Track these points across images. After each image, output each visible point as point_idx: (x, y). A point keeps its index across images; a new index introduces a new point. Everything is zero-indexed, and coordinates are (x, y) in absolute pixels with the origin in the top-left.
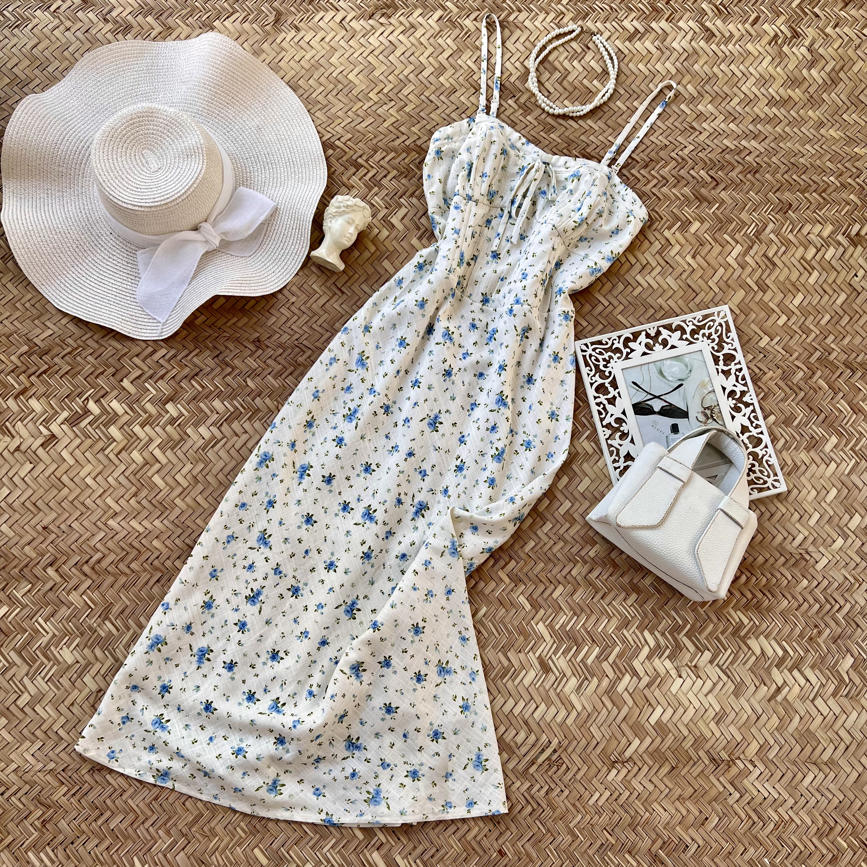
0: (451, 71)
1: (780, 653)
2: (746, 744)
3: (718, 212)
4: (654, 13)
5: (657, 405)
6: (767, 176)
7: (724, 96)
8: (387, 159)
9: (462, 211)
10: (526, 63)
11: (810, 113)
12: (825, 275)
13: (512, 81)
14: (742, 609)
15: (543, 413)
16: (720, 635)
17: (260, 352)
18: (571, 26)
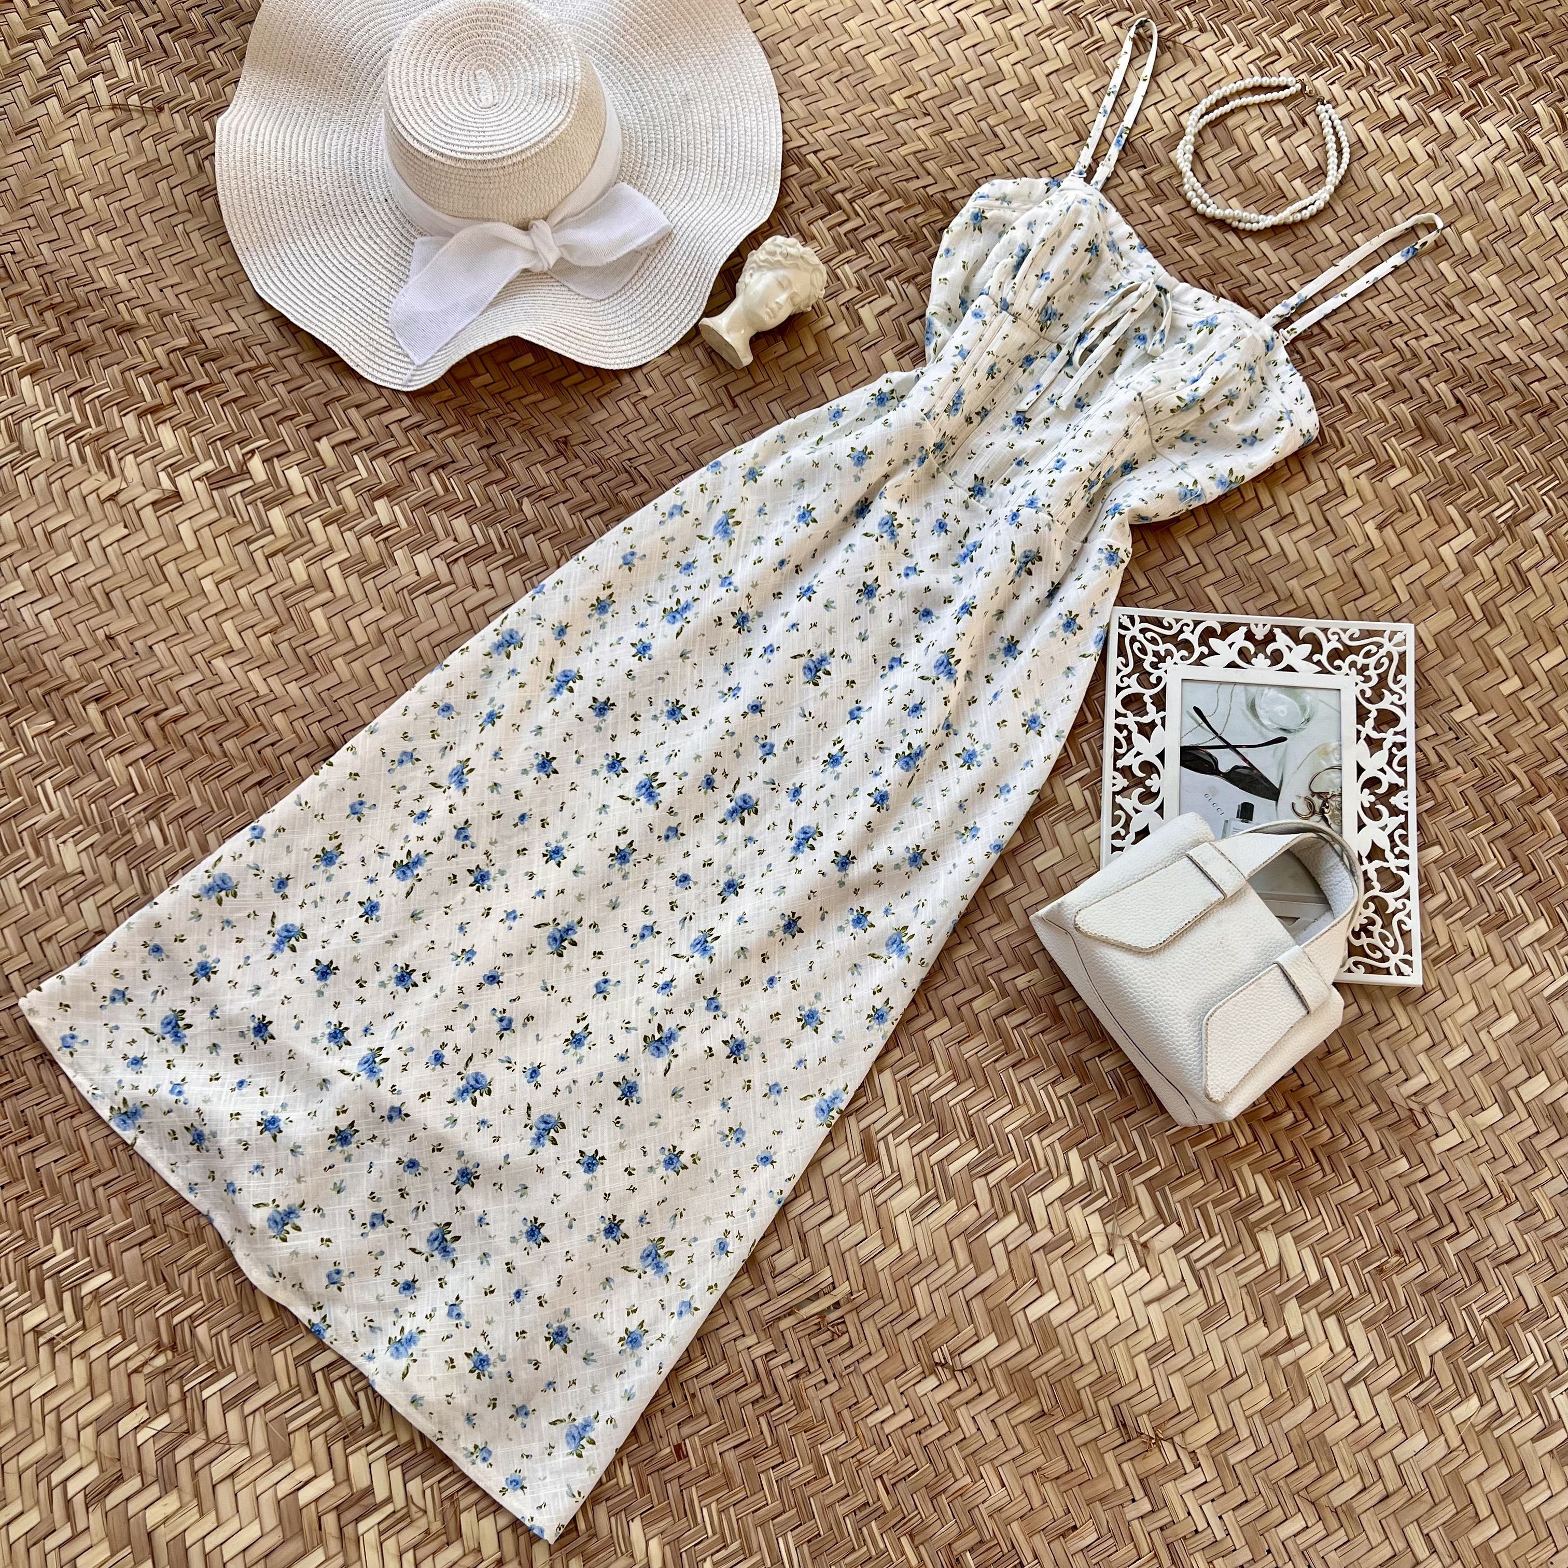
0: (1047, 96)
1: (1314, 1277)
2: (1194, 1418)
3: (1451, 465)
4: (1444, 96)
5: (1226, 761)
7: (1527, 268)
8: (887, 208)
9: (984, 323)
10: (1183, 119)
13: (1150, 141)
14: (1267, 1172)
15: (1015, 711)
16: (1210, 1206)
17: (562, 460)
18: (1286, 78)
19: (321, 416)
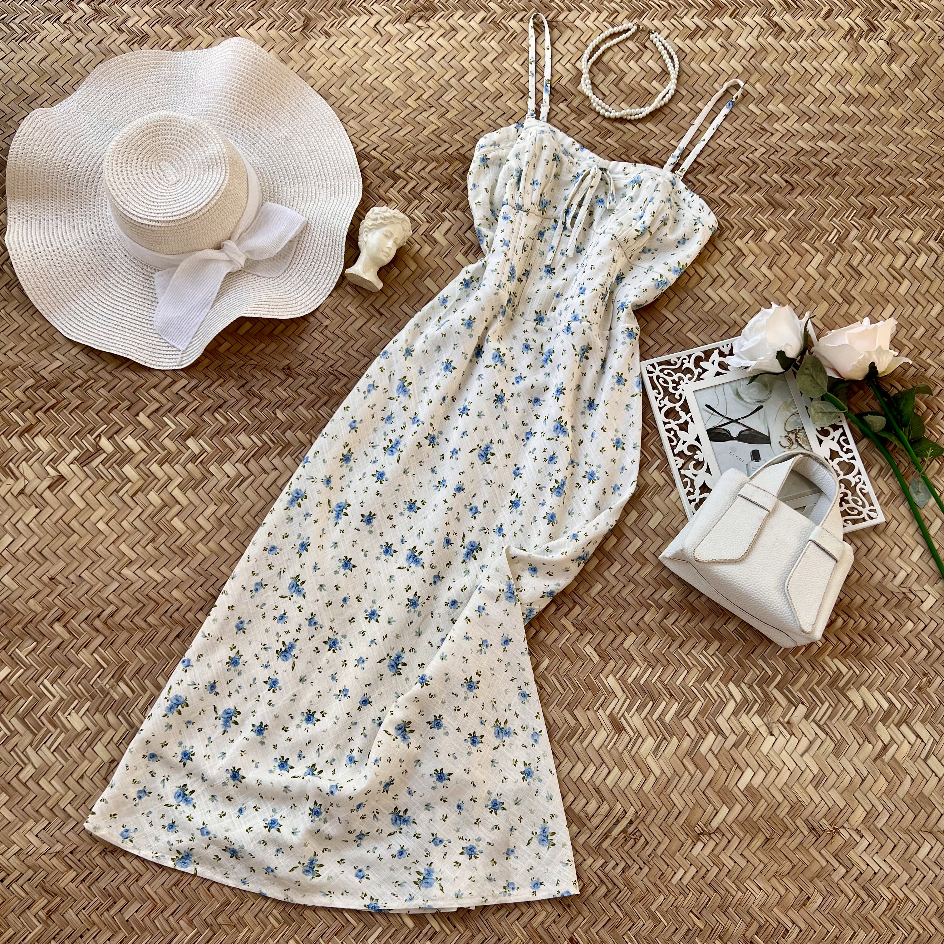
0: (496, 75)
1: (886, 705)
2: (850, 810)
3: (795, 219)
4: (717, 9)
5: (734, 430)
6: (848, 178)
7: (797, 94)
8: (428, 169)
9: (512, 222)
10: (577, 65)
11: (893, 110)
12: (916, 284)
13: (564, 84)
14: (839, 656)
15: (606, 441)
16: (815, 687)
17: (291, 380)
18: (627, 24)
19: (134, 400)
